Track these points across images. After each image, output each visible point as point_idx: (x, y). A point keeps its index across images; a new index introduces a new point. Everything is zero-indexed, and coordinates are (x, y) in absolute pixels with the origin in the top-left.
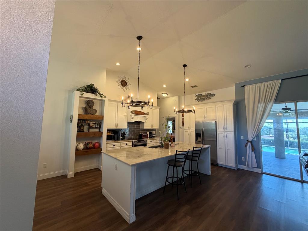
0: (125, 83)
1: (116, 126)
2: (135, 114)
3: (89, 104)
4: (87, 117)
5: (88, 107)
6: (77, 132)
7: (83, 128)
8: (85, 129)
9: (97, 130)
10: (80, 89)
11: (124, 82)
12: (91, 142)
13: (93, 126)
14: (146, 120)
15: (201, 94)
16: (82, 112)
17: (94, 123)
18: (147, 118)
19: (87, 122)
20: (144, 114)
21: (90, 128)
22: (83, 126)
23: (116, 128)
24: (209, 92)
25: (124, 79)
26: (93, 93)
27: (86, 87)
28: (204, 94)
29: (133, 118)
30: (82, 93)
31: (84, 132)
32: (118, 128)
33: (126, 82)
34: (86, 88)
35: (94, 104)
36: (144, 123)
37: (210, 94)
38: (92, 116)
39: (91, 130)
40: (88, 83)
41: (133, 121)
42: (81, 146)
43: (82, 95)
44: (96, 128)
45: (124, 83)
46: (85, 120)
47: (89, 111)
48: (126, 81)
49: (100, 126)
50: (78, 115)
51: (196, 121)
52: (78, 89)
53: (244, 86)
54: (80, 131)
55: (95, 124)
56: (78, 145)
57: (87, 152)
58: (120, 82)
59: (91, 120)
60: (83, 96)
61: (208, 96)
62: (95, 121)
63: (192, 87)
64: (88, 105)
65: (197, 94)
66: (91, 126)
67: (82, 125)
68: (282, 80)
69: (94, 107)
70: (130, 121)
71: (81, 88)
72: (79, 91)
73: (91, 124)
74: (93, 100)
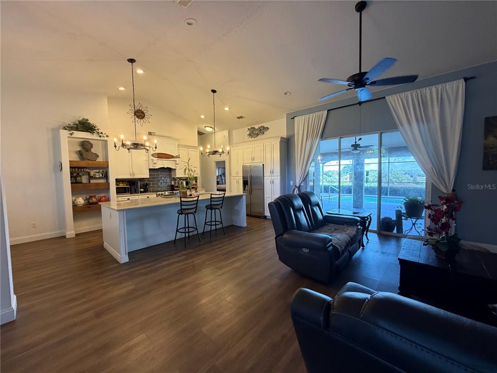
0: (142, 114)
1: (131, 175)
2: (158, 158)
3: (86, 146)
4: (83, 164)
5: (83, 151)
6: (71, 183)
7: (79, 178)
8: (84, 179)
9: (102, 181)
10: (67, 127)
11: (140, 112)
12: (95, 196)
13: (95, 175)
14: (177, 166)
15: (254, 128)
16: (75, 158)
17: (97, 171)
18: (178, 162)
19: (85, 170)
20: (173, 157)
21: (91, 178)
22: (80, 175)
23: (131, 177)
24: (262, 125)
25: (139, 107)
26: (88, 132)
27: (77, 123)
28: (257, 127)
29: (155, 164)
30: (71, 132)
31: (82, 183)
32: (134, 177)
33: (143, 112)
34: (76, 125)
35: (92, 147)
36: (175, 169)
37: (264, 127)
38: (90, 162)
39: (92, 181)
40: (80, 116)
41: (157, 167)
42: (81, 201)
43: (71, 134)
44: (100, 178)
45: (140, 114)
46: (82, 168)
47: (85, 155)
48: (143, 110)
49: (106, 176)
50: (70, 161)
51: (244, 165)
52: (64, 127)
53: (294, 118)
54: (76, 183)
55: (99, 172)
56: (75, 200)
57: (89, 207)
58: (133, 112)
59: (92, 167)
60: (72, 136)
61: (261, 130)
62: (97, 169)
63: (238, 118)
64: (84, 148)
65: (250, 128)
66: (92, 175)
67: (78, 174)
68: (328, 111)
69: (93, 150)
70: (152, 168)
71: (69, 125)
72: (66, 129)
73: (92, 173)
74: (90, 141)
